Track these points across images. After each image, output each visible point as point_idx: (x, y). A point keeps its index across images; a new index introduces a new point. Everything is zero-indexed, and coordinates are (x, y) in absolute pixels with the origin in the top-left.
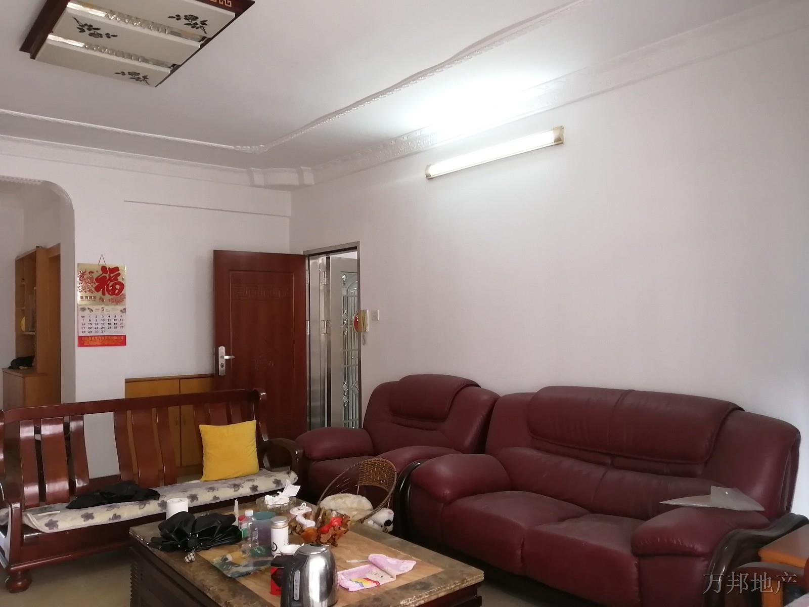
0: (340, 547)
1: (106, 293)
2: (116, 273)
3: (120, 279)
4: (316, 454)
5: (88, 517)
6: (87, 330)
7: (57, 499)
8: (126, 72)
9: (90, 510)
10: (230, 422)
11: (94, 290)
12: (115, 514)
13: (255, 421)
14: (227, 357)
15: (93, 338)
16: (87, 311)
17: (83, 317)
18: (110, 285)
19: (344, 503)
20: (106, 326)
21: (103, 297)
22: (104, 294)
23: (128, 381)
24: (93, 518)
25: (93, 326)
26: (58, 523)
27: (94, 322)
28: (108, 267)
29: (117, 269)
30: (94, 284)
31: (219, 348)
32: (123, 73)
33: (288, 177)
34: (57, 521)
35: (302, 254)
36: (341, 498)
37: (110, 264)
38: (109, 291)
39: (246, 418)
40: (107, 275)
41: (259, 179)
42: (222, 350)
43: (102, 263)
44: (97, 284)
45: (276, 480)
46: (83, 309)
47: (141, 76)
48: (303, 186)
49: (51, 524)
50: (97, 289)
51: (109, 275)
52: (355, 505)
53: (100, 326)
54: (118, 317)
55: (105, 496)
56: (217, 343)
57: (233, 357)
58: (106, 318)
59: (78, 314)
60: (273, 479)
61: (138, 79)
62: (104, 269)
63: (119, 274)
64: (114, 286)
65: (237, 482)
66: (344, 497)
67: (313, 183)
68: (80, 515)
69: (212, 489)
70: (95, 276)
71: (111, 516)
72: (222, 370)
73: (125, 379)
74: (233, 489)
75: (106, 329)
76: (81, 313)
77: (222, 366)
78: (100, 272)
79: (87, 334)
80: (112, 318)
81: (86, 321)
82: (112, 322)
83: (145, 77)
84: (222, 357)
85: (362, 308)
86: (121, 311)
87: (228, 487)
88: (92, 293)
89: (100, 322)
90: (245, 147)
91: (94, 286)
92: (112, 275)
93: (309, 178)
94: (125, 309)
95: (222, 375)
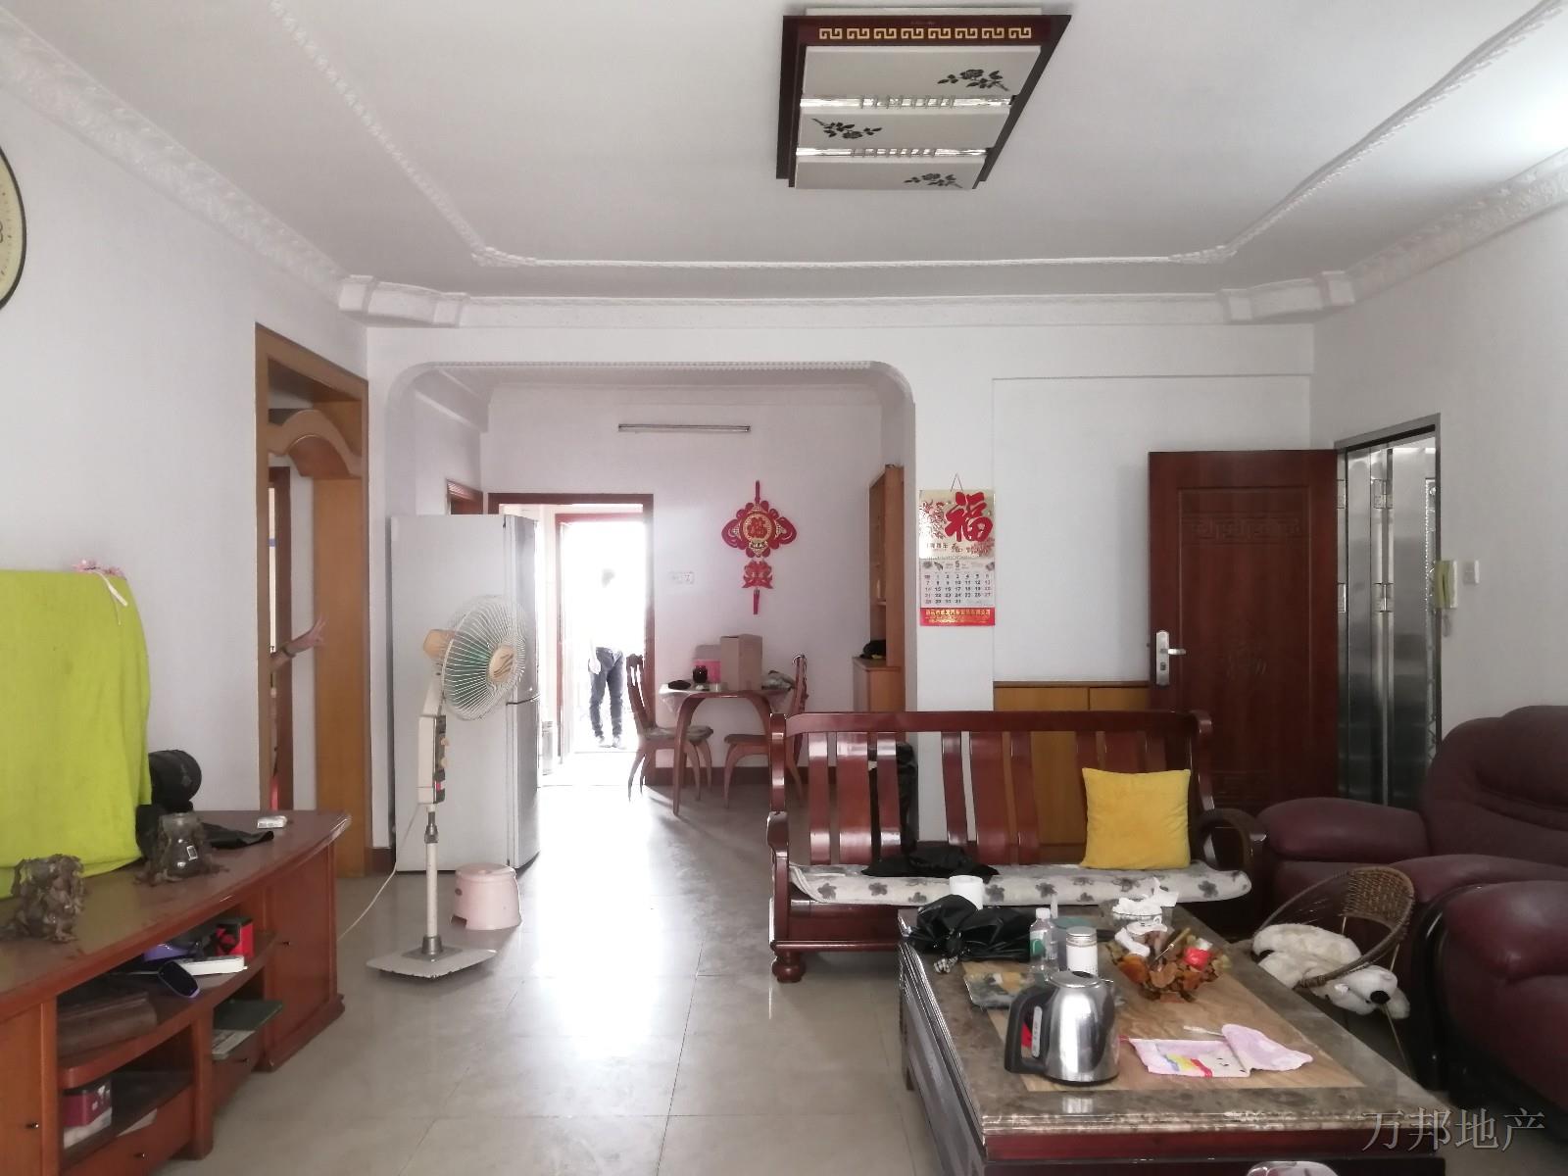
0: (1198, 1003)
1: (963, 538)
2: (978, 504)
3: (985, 513)
4: (1291, 845)
5: (879, 889)
6: (933, 598)
7: (852, 859)
8: (919, 177)
9: (883, 881)
10: (1143, 768)
11: (944, 533)
12: (918, 893)
13: (1187, 773)
14: (1172, 652)
15: (942, 612)
16: (934, 568)
17: (928, 577)
18: (970, 523)
19: (1302, 942)
20: (963, 591)
21: (959, 544)
22: (959, 539)
23: (998, 686)
24: (885, 892)
25: (943, 592)
26: (836, 891)
27: (944, 584)
28: (966, 494)
29: (979, 496)
30: (945, 523)
31: (1158, 634)
32: (916, 180)
33: (1299, 296)
34: (835, 888)
35: (1331, 446)
36: (1296, 931)
37: (970, 488)
38: (967, 535)
39: (1173, 763)
40: (964, 508)
41: (1240, 307)
42: (1163, 637)
43: (957, 488)
44: (949, 523)
45: (1206, 883)
46: (928, 565)
47: (942, 178)
48: (1332, 310)
49: (827, 891)
50: (949, 531)
51: (968, 508)
52: (1321, 951)
53: (953, 592)
54: (982, 578)
55: (912, 862)
56: (1155, 626)
57: (1184, 652)
58: (962, 578)
59: (920, 573)
60: (1200, 880)
61: (941, 183)
62: (960, 498)
63: (983, 506)
64: (974, 525)
65: (1131, 877)
66: (1307, 932)
67: (1352, 300)
68: (867, 886)
69: (1083, 881)
70: (946, 509)
71: (912, 895)
72: (1163, 674)
73: (994, 682)
74: (1120, 887)
75: (963, 598)
76: (926, 572)
77: (1163, 667)
78: (954, 503)
79: (933, 605)
80: (973, 578)
81: (933, 584)
82: (973, 585)
83: (950, 178)
84: (1164, 651)
85: (1444, 556)
86: (987, 567)
87: (1112, 882)
88: (941, 537)
89: (953, 585)
90: (1189, 255)
91: (945, 526)
92: (972, 507)
93: (1342, 292)
94: (993, 564)
95: (1163, 684)
